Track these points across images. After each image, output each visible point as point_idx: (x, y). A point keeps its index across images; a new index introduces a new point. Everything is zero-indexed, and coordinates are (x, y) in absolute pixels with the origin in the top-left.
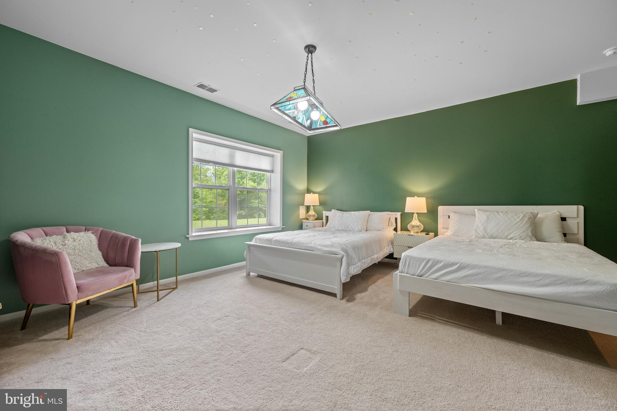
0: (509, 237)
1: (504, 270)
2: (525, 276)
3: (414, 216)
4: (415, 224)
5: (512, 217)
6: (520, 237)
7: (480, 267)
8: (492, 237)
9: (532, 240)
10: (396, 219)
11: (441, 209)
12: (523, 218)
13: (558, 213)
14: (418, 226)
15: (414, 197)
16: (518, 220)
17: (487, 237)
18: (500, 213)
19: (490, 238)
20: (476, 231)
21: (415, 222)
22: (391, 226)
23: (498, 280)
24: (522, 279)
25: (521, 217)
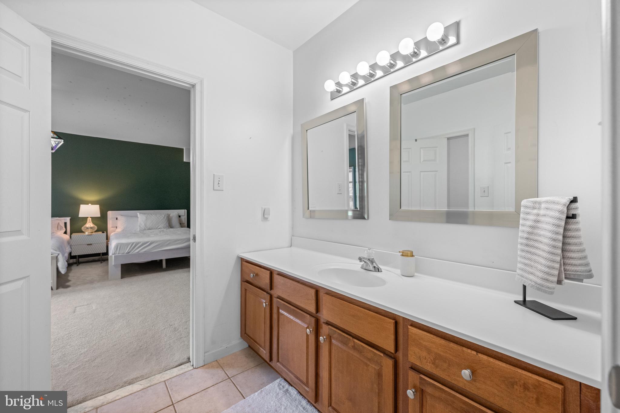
0: (158, 228)
1: (170, 240)
2: (177, 241)
3: (88, 220)
4: (89, 226)
5: (159, 216)
6: (164, 227)
7: (160, 241)
8: (149, 229)
9: (169, 228)
10: (65, 223)
11: (110, 214)
12: (164, 217)
13: (177, 214)
14: (91, 228)
15: (88, 204)
16: (162, 218)
17: (147, 229)
18: (153, 215)
19: (148, 230)
20: (140, 226)
21: (89, 224)
22: (60, 230)
23: (168, 245)
24: (176, 243)
25: (163, 217)
